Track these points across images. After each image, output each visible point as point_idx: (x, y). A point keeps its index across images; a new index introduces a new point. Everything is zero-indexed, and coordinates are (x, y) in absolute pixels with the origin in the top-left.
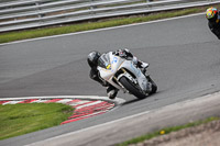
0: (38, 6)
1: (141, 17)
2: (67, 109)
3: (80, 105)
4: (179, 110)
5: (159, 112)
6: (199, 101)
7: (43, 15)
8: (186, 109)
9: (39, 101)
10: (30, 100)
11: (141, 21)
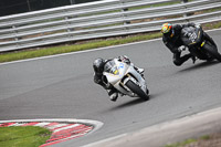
0: (14, 29)
1: (118, 39)
2: (44, 132)
3: (57, 128)
4: (156, 133)
5: (136, 134)
6: (176, 123)
7: (20, 38)
8: (163, 131)
9: (17, 125)
10: (7, 124)
11: (118, 43)
